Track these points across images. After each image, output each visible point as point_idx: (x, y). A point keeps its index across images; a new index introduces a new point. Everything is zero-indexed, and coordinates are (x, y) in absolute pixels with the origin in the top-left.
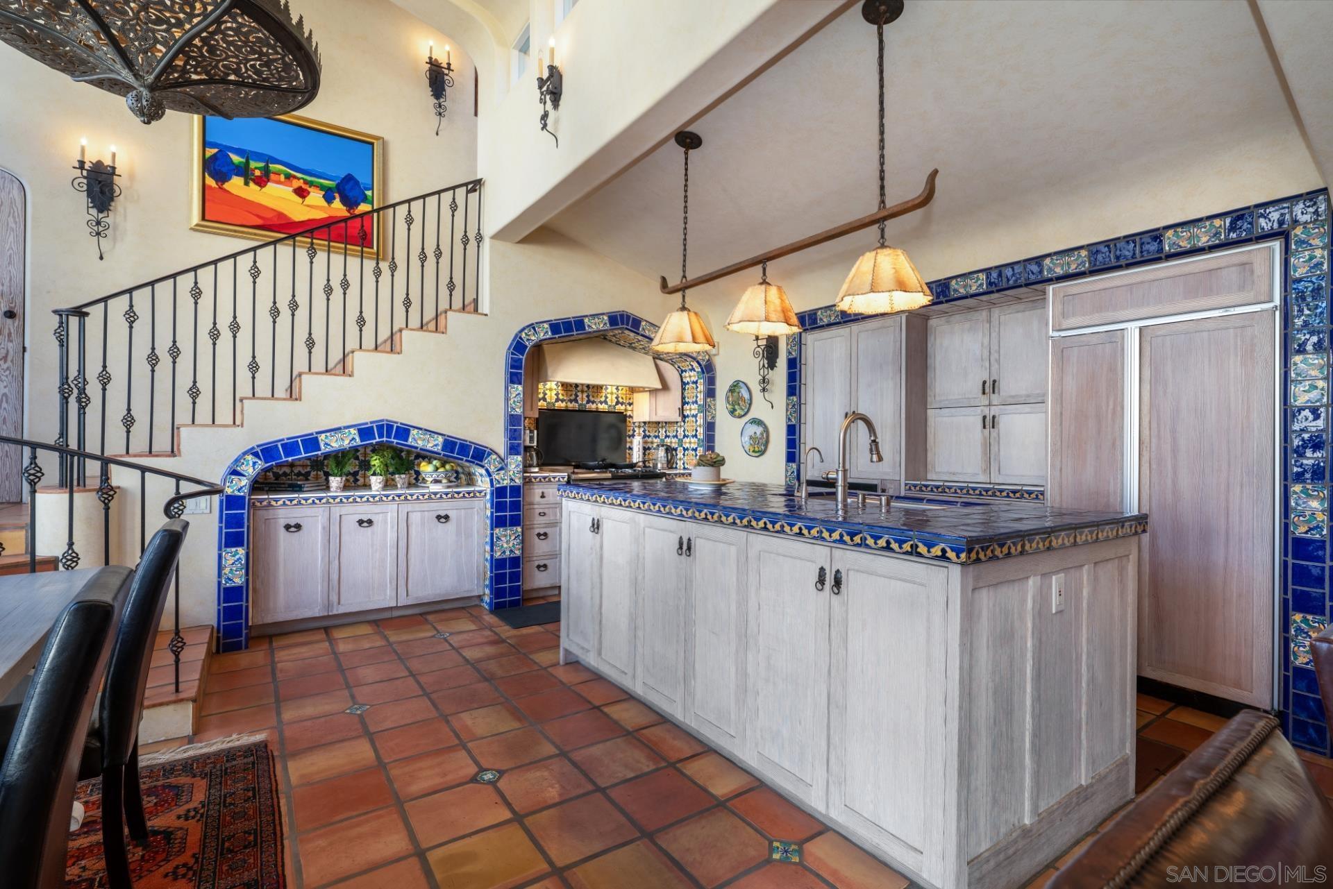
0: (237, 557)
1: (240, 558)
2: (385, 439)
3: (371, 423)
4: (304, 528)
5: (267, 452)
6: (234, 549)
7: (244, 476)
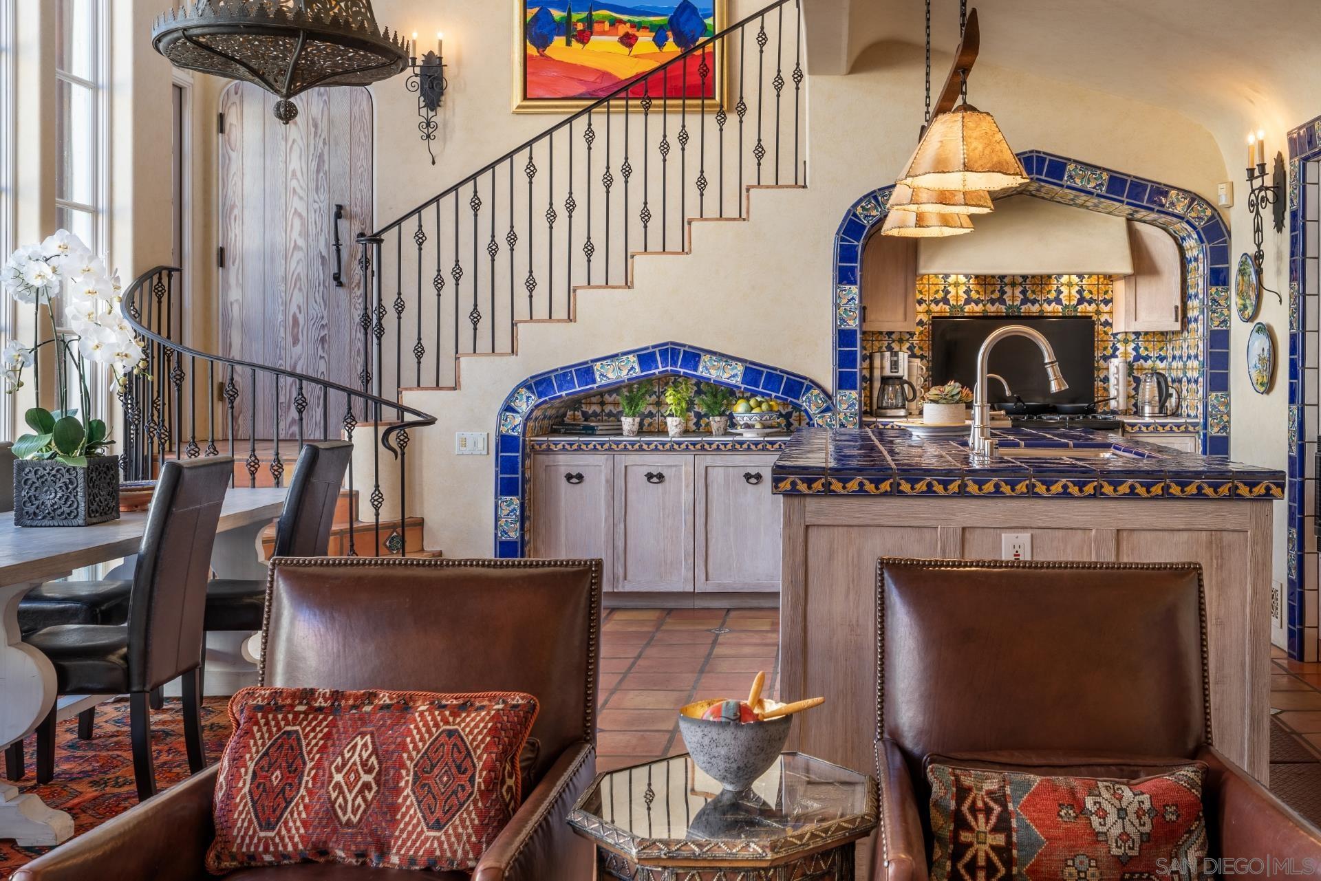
0: (512, 507)
1: (514, 509)
2: (669, 368)
3: (654, 347)
4: (586, 478)
5: (539, 384)
6: (508, 498)
7: (518, 413)
